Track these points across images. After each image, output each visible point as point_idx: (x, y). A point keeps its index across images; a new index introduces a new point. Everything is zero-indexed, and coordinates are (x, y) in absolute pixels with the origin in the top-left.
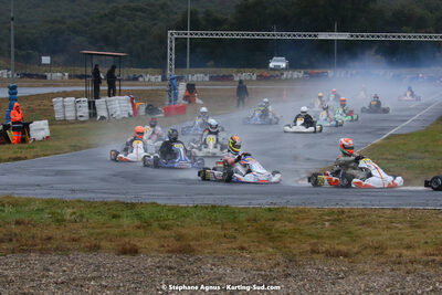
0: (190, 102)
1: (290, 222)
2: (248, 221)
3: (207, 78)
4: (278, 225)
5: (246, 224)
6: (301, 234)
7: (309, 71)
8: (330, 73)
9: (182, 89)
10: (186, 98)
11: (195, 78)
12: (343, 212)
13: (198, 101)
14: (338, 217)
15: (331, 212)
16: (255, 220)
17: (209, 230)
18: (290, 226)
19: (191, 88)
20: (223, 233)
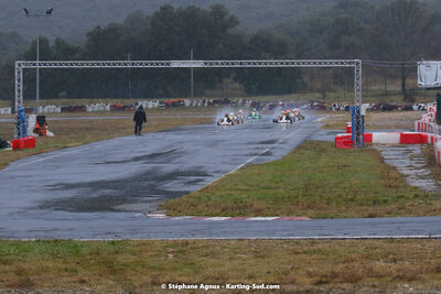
0: (40, 135)
1: (134, 254)
2: (91, 254)
3: (59, 110)
4: (121, 258)
5: (88, 257)
6: (144, 266)
7: (166, 100)
8: (187, 102)
9: (32, 121)
10: (36, 130)
11: (46, 110)
12: (187, 243)
13: (49, 134)
14: (182, 249)
15: (176, 244)
16: (98, 253)
17: (50, 264)
18: (132, 258)
19: (41, 120)
20: (64, 266)
